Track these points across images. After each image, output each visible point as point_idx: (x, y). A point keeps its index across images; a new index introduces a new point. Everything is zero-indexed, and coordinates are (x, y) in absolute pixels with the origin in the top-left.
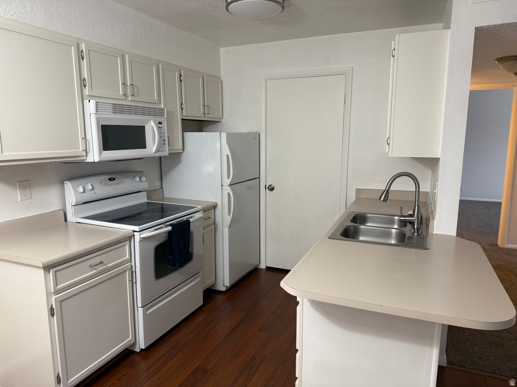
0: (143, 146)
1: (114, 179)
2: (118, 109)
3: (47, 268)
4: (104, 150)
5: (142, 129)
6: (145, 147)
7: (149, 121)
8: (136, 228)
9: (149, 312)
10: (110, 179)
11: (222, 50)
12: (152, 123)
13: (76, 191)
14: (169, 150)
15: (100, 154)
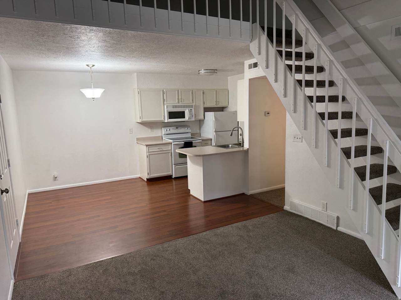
0: (184, 117)
1: (178, 128)
2: (174, 107)
3: (147, 146)
4: (169, 119)
5: (184, 112)
6: (185, 118)
7: (186, 110)
8: (172, 141)
9: (176, 167)
10: (176, 128)
11: (229, 77)
12: (187, 110)
13: (164, 131)
14: (195, 119)
15: (168, 120)
